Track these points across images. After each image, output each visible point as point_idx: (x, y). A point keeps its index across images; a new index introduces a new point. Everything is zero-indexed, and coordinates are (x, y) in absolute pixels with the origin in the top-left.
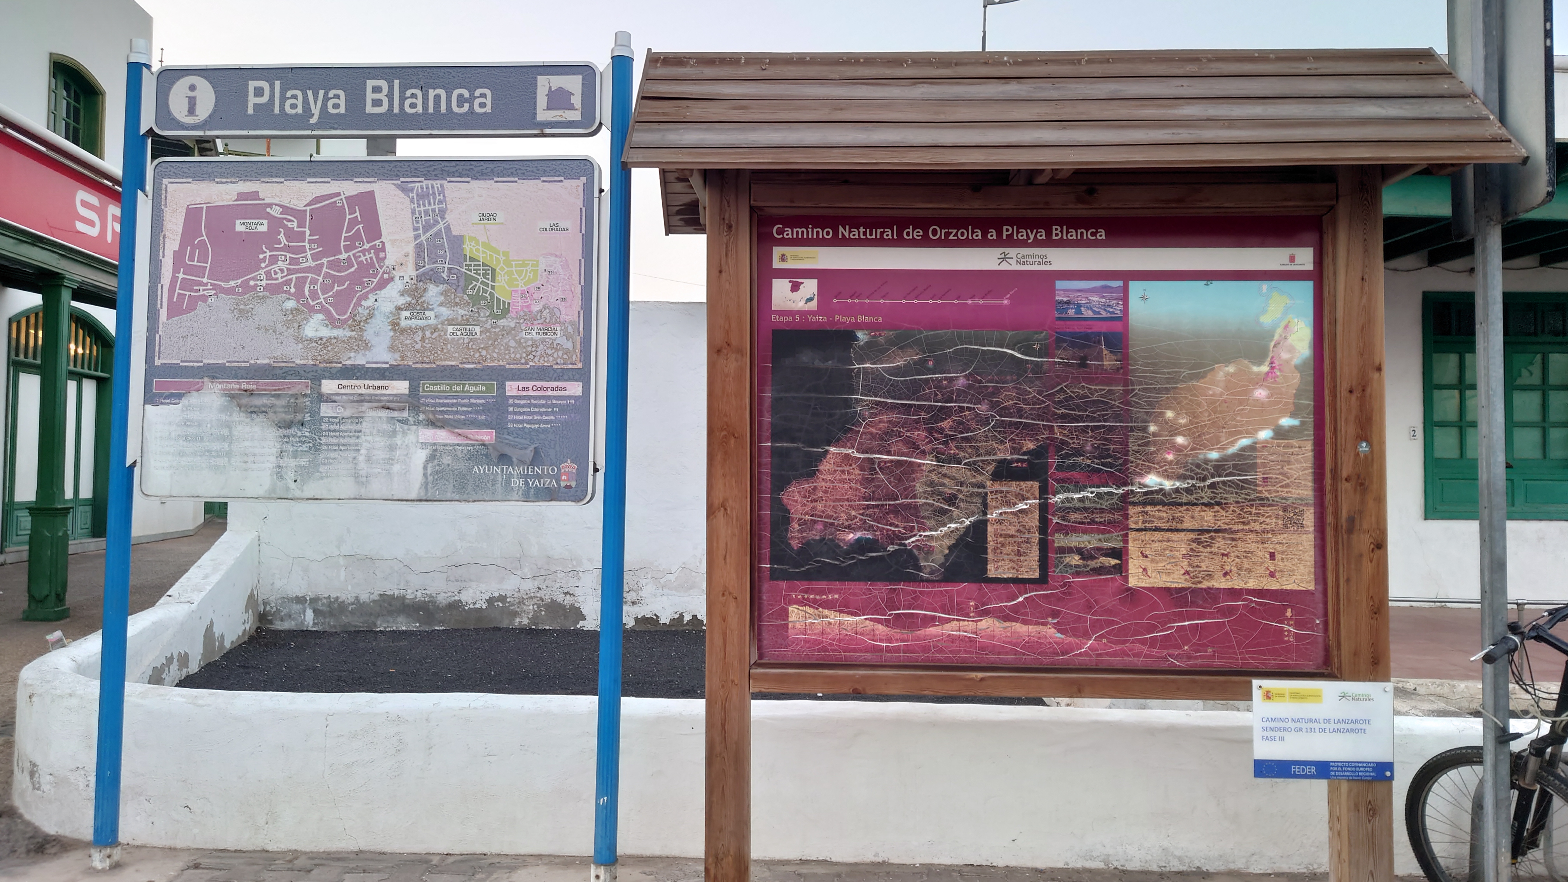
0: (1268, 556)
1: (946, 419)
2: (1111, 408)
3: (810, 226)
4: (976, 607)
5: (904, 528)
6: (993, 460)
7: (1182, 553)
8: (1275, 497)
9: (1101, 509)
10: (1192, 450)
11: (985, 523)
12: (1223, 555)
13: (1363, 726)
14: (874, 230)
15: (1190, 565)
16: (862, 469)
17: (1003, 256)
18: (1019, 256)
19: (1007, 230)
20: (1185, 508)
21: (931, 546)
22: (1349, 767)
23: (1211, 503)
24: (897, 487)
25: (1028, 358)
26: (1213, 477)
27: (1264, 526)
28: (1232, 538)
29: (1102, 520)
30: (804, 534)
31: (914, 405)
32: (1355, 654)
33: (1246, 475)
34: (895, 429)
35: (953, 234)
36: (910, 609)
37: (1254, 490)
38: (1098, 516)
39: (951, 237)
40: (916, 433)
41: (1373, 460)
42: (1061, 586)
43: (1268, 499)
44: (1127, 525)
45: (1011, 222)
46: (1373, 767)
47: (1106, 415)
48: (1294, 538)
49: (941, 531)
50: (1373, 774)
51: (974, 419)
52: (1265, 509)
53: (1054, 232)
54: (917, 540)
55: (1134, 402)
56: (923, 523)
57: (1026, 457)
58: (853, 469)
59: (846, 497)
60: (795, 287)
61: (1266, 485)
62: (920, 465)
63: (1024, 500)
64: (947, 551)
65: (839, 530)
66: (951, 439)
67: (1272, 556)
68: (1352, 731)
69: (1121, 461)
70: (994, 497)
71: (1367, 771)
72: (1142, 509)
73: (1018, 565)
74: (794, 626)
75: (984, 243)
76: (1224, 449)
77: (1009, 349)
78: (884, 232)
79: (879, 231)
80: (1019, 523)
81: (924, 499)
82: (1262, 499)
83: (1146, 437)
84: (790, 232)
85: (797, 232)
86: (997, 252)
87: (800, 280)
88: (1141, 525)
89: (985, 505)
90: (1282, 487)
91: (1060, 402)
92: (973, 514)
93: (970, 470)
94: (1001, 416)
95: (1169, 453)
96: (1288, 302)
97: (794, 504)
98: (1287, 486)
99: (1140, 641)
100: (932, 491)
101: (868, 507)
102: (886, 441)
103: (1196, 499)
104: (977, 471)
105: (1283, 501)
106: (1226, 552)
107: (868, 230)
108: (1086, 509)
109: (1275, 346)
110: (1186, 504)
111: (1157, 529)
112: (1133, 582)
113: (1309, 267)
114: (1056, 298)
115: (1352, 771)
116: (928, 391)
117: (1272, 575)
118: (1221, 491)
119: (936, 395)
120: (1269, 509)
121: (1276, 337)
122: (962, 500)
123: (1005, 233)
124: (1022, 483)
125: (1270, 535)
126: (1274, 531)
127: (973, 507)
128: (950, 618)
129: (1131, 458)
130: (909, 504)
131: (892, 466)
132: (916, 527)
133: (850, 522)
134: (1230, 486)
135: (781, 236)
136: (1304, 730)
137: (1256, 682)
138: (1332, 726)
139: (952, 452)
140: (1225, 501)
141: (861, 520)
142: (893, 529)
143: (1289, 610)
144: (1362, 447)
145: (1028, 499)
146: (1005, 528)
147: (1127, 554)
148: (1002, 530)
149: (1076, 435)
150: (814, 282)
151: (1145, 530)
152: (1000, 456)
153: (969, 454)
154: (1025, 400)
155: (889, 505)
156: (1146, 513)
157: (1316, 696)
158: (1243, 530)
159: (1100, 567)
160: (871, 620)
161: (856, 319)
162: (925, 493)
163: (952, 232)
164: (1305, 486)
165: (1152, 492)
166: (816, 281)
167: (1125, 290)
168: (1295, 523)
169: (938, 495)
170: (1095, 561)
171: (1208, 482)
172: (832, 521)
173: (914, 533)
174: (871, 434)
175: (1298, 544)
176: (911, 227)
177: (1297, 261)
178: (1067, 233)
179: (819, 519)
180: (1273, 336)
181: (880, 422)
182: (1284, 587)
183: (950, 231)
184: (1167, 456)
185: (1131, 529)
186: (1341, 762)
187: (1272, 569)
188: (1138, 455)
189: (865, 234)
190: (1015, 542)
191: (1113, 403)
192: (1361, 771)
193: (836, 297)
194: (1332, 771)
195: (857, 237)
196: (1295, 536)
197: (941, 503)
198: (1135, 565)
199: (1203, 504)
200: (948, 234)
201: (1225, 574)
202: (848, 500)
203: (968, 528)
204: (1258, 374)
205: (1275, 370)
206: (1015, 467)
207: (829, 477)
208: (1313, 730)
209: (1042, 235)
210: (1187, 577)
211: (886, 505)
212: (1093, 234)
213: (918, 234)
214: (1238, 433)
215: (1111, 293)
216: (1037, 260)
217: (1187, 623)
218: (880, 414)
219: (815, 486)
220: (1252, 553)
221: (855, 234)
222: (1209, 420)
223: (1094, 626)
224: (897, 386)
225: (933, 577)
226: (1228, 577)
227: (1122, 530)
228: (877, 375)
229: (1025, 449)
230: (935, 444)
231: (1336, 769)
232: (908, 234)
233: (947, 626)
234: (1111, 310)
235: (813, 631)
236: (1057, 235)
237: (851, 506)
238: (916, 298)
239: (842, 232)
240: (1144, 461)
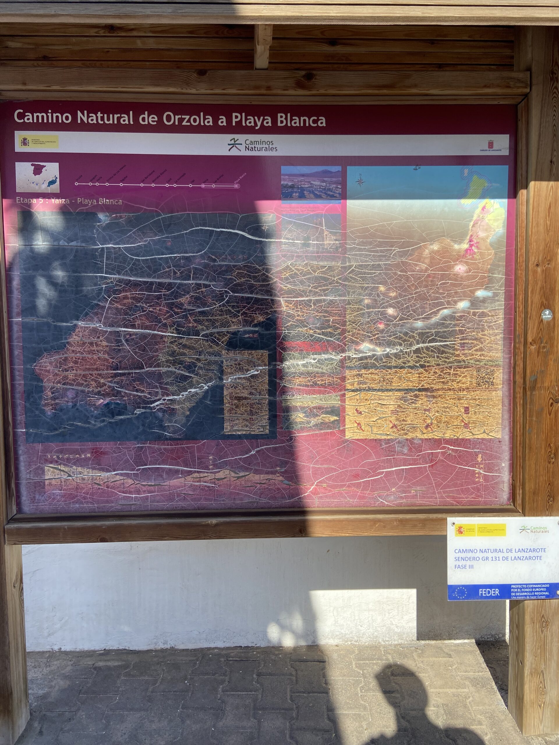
0: (463, 410)
1: (184, 295)
2: (330, 284)
3: (50, 111)
4: (214, 460)
5: (150, 393)
6: (228, 332)
7: (390, 409)
8: (471, 359)
9: (322, 373)
10: (401, 320)
11: (221, 388)
12: (425, 410)
13: (539, 554)
14: (111, 116)
15: (397, 420)
16: (107, 340)
17: (233, 142)
18: (248, 142)
19: (236, 117)
20: (394, 370)
21: (173, 409)
22: (527, 588)
23: (416, 366)
24: (142, 357)
25: (257, 239)
26: (418, 344)
27: (460, 385)
28: (433, 395)
29: (323, 382)
30: (57, 401)
31: (156, 282)
32: (534, 493)
33: (446, 341)
34: (138, 305)
35: (186, 120)
36: (156, 464)
37: (452, 354)
38: (319, 379)
39: (184, 123)
40: (158, 308)
41: (554, 325)
42: (287, 440)
43: (464, 361)
44: (345, 386)
45: (240, 109)
46: (547, 588)
47: (327, 289)
48: (485, 395)
49: (183, 395)
50: (547, 593)
51: (209, 295)
52: (462, 370)
53: (279, 119)
54: (161, 404)
55: (351, 277)
56: (166, 389)
57: (257, 329)
58: (101, 341)
59: (95, 367)
60: (38, 171)
61: (464, 350)
62: (162, 337)
63: (255, 366)
64: (188, 413)
65: (90, 397)
66: (190, 314)
67: (467, 410)
68: (530, 558)
69: (339, 331)
70: (229, 364)
71: (541, 591)
72: (358, 373)
73: (250, 423)
74: (50, 483)
75: (215, 129)
76: (428, 318)
77: (239, 230)
78: (121, 117)
79: (116, 116)
80: (251, 386)
81: (166, 367)
82: (460, 362)
83: (361, 309)
84: (31, 117)
85: (38, 117)
86: (227, 138)
87: (42, 164)
88: (356, 386)
89: (222, 372)
90: (476, 350)
91: (287, 279)
92: (210, 380)
93: (207, 341)
94: (234, 292)
95: (380, 323)
96: (486, 185)
97: (47, 374)
98: (481, 349)
99: (354, 485)
100: (174, 360)
101: (116, 375)
102: (130, 315)
103: (404, 363)
104: (213, 341)
105: (477, 363)
106: (427, 408)
107: (106, 115)
108: (309, 373)
109: (473, 226)
110: (395, 367)
111: (370, 389)
112: (349, 435)
113: (506, 152)
114: (282, 183)
115: (530, 592)
116: (167, 270)
117: (466, 426)
118: (425, 355)
119: (175, 273)
120: (465, 370)
121: (475, 218)
122: (200, 368)
123: (234, 120)
124: (253, 352)
125: (465, 393)
126: (468, 389)
127: (210, 374)
128: (191, 471)
129: (348, 328)
130: (153, 373)
131: (137, 338)
132: (160, 393)
133: (99, 389)
134: (432, 351)
135: (22, 121)
136: (490, 559)
137: (450, 520)
138: (513, 555)
139: (191, 325)
140: (428, 364)
141: (109, 387)
142: (139, 394)
143: (480, 456)
144: (545, 315)
145: (259, 365)
146: (239, 391)
147: (344, 411)
148: (237, 393)
149: (301, 308)
150: (56, 165)
151: (360, 390)
152: (233, 328)
153: (206, 326)
154: (255, 277)
155: (135, 373)
156: (360, 375)
157: (500, 530)
158: (443, 389)
159: (322, 423)
160: (121, 475)
161: (98, 201)
162: (167, 361)
163: (185, 118)
164: (497, 349)
165: (366, 358)
166: (58, 164)
167: (344, 174)
168: (486, 381)
169: (179, 364)
170: (317, 418)
171: (414, 348)
172: (82, 388)
173: (158, 398)
174: (117, 309)
175: (488, 399)
176: (146, 113)
177: (495, 147)
178: (291, 120)
179: (70, 387)
180: (473, 217)
181: (126, 297)
182: (476, 437)
183: (183, 117)
184: (379, 325)
185: (348, 390)
186: (520, 584)
187: (466, 420)
188: (354, 325)
189: (102, 119)
190: (248, 404)
191: (333, 278)
192: (537, 592)
193: (77, 180)
194: (513, 592)
195: (95, 122)
196: (486, 393)
197: (182, 370)
198: (351, 421)
199: (410, 367)
200: (181, 120)
201: (427, 427)
202: (97, 369)
203: (207, 392)
204: (459, 251)
205: (473, 248)
206: (247, 338)
207: (79, 349)
208: (498, 559)
209: (268, 122)
210: (395, 430)
211: (132, 373)
212: (315, 122)
213: (152, 120)
214: (440, 305)
215: (331, 177)
216: (264, 146)
217: (394, 469)
218: (124, 290)
219: (66, 357)
220: (449, 408)
221: (93, 119)
222: (415, 293)
223: (316, 474)
224: (139, 265)
225: (176, 436)
226: (429, 429)
227: (341, 390)
228: (120, 255)
229: (256, 322)
230: (176, 318)
231: (516, 590)
232: (144, 119)
233: (189, 478)
234: (331, 193)
235: (68, 486)
236: (282, 122)
237: (100, 375)
238: (153, 182)
239: (81, 118)
240: (359, 330)
